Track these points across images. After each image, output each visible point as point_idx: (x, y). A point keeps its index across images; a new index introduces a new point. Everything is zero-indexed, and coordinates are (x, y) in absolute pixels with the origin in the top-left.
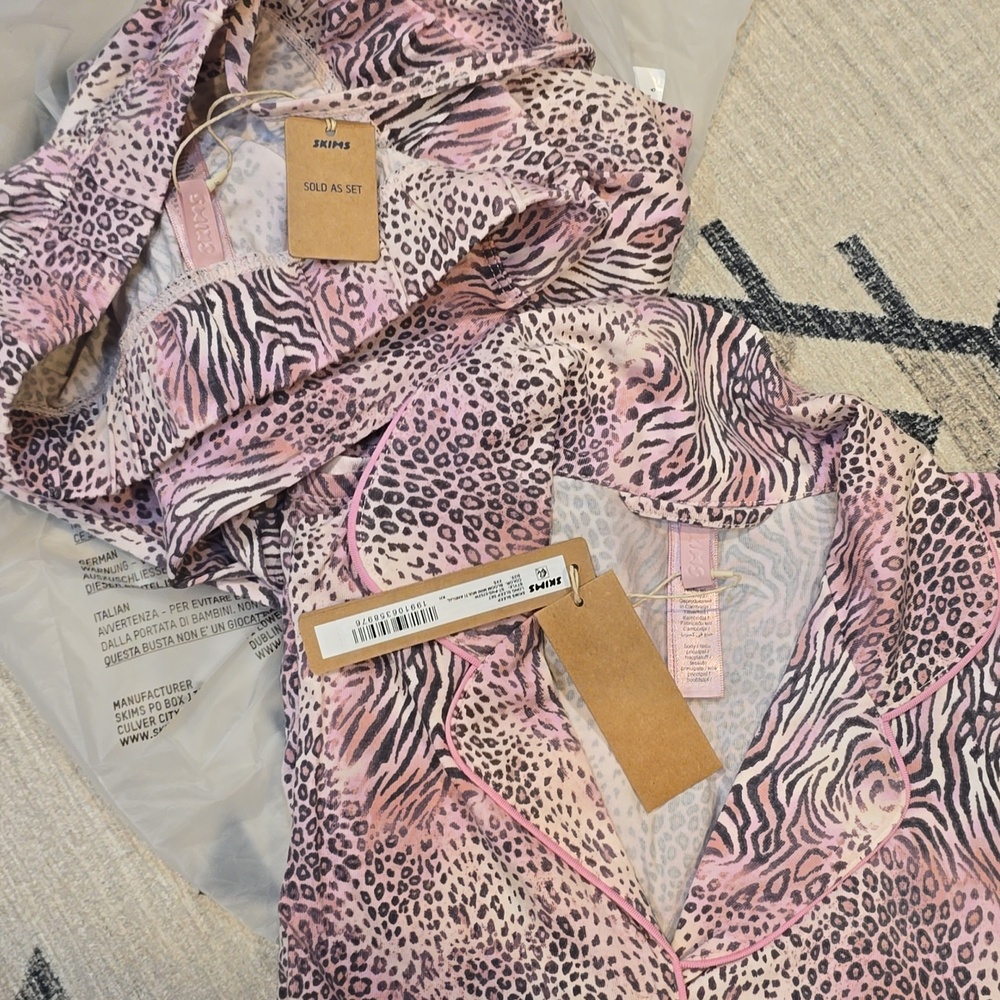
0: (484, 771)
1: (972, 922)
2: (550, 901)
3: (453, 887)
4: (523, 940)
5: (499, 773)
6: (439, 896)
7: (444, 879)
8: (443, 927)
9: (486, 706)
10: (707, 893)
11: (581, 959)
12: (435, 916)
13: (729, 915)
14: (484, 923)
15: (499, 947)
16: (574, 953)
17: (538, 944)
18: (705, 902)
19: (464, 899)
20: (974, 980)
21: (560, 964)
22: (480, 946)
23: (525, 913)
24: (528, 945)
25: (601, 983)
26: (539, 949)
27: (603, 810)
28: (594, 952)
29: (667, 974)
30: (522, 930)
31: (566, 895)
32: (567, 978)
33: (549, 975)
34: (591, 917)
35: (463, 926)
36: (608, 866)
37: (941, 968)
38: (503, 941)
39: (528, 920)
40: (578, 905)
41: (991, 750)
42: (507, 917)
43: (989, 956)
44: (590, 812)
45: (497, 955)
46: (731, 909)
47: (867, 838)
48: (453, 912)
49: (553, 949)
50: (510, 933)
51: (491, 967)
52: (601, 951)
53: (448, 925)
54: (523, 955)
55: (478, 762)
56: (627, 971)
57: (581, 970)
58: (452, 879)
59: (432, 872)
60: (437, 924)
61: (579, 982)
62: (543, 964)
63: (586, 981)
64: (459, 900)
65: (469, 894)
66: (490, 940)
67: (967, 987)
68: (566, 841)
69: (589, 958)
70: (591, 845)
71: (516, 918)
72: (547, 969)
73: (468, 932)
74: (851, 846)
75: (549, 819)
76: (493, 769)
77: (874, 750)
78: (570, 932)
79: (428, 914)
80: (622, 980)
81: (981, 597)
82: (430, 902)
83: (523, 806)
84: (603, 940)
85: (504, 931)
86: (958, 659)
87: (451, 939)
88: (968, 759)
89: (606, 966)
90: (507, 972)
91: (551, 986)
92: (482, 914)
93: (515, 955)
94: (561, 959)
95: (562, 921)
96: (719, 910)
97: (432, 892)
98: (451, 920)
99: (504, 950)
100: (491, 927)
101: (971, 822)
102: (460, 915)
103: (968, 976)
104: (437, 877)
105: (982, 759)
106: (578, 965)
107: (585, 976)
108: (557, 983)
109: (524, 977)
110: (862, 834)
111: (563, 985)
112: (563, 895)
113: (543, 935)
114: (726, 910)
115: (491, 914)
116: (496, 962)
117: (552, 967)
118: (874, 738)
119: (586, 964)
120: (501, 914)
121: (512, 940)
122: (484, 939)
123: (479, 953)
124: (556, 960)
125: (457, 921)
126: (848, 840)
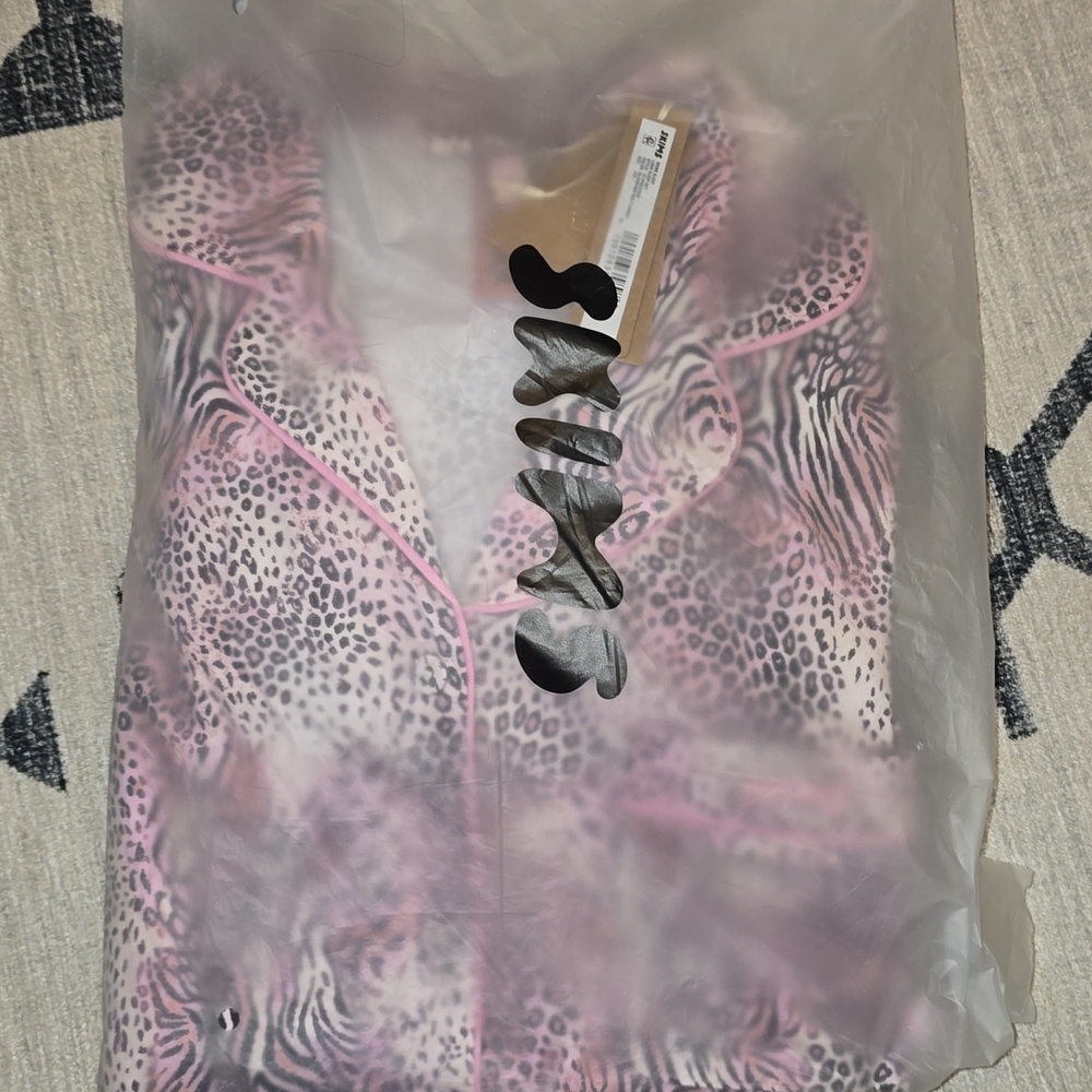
0: (255, 393)
1: (795, 565)
2: (314, 540)
3: (202, 546)
4: (280, 593)
5: (272, 397)
6: (188, 557)
7: (192, 539)
8: (194, 589)
9: (268, 326)
10: (508, 525)
11: (346, 608)
12: (186, 578)
13: (533, 553)
14: (235, 579)
15: (254, 603)
16: (338, 602)
17: (297, 596)
18: (505, 535)
19: (213, 557)
20: (792, 625)
21: (322, 616)
22: (234, 604)
23: (281, 564)
24: (285, 598)
25: (370, 631)
26: (297, 602)
27: (393, 435)
28: (361, 596)
29: (446, 620)
30: (277, 583)
31: (332, 536)
32: (331, 630)
33: (312, 629)
34: (359, 560)
35: (213, 586)
36: (391, 500)
37: (760, 613)
38: (257, 596)
39: (284, 572)
40: (345, 545)
41: (823, 389)
42: (260, 571)
43: (809, 600)
44: (379, 437)
45: (252, 612)
46: (534, 545)
47: (693, 478)
48: (203, 572)
49: (314, 600)
50: (265, 587)
51: (247, 625)
52: (369, 595)
53: (199, 586)
54: (281, 610)
55: (250, 385)
56: (400, 616)
57: (347, 620)
58: (200, 537)
59: (180, 532)
60: (188, 586)
61: (345, 633)
62: (304, 617)
63: (355, 632)
64: (208, 557)
65: (218, 550)
66: (242, 598)
67: (785, 632)
68: (345, 469)
69: (356, 604)
70: (377, 475)
71: (271, 570)
72: (308, 622)
73: (219, 591)
74: (675, 485)
75: (328, 445)
76: (265, 392)
77: (707, 384)
78: (334, 576)
79: (179, 577)
80: (394, 625)
81: (846, 268)
82: (180, 564)
83: (298, 431)
84: (371, 582)
85: (258, 586)
86: (807, 319)
87: (202, 601)
88: (800, 398)
89: (376, 611)
90: (266, 629)
91: (315, 640)
92: (232, 572)
93: (272, 610)
94: (323, 611)
95: (325, 563)
96: (520, 546)
97: (181, 554)
98: (201, 581)
99: (260, 606)
100: (243, 583)
101: (799, 464)
102: (210, 574)
103: (786, 620)
104: (186, 536)
105: (814, 398)
106: (342, 616)
107: (351, 627)
108: (321, 637)
109: (284, 632)
110: (688, 473)
111: (328, 638)
112: (328, 535)
113: (301, 585)
114: (529, 546)
115: (243, 570)
116: (252, 620)
117: (314, 621)
118: (709, 372)
119: (352, 612)
120: (253, 568)
121: (267, 595)
122: (236, 597)
123: (234, 613)
124: (317, 611)
125: (207, 581)
126: (673, 479)
